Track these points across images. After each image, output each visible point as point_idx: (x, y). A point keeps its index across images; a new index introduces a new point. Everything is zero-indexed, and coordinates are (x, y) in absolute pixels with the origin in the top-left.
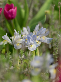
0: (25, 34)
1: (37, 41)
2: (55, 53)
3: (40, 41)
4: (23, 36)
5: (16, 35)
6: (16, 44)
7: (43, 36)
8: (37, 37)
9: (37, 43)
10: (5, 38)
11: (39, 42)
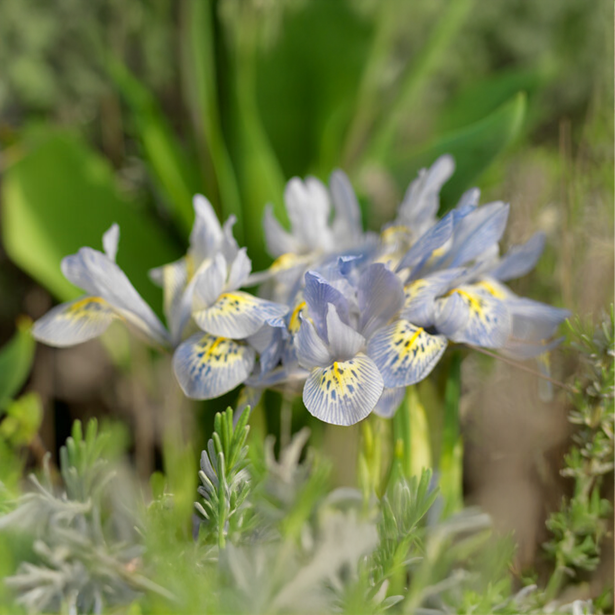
0: (305, 251)
1: (402, 324)
2: (589, 459)
3: (431, 330)
4: (275, 270)
5: (203, 256)
6: (198, 349)
7: (473, 282)
8: (413, 291)
9: (401, 350)
10: (87, 275)
11: (420, 339)
